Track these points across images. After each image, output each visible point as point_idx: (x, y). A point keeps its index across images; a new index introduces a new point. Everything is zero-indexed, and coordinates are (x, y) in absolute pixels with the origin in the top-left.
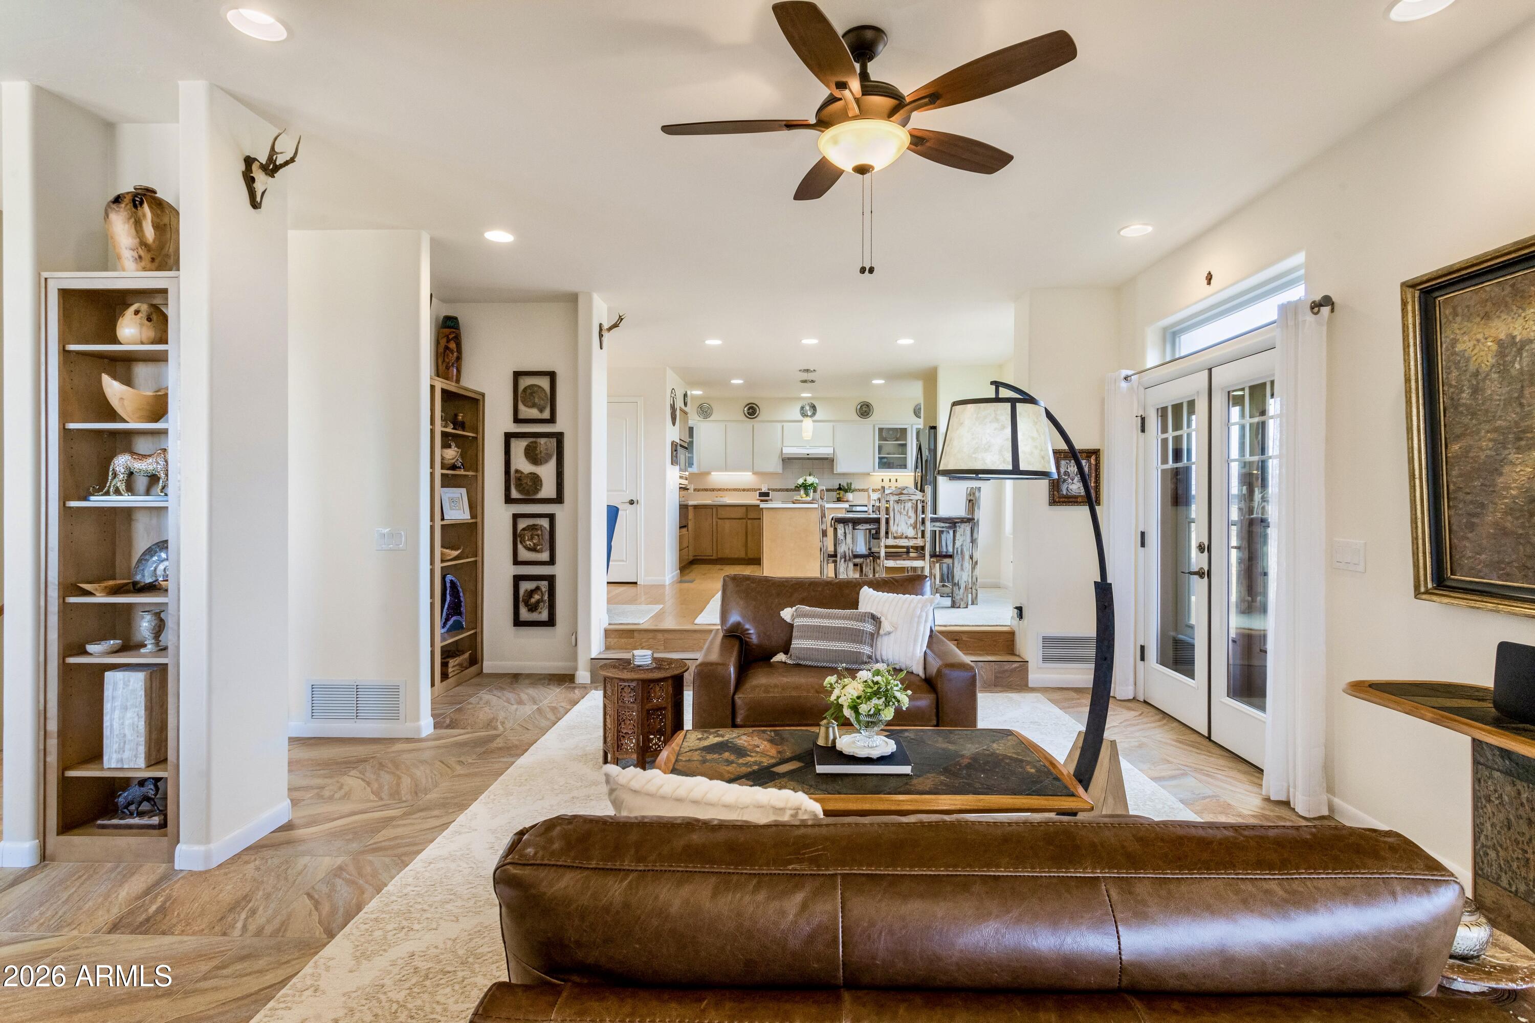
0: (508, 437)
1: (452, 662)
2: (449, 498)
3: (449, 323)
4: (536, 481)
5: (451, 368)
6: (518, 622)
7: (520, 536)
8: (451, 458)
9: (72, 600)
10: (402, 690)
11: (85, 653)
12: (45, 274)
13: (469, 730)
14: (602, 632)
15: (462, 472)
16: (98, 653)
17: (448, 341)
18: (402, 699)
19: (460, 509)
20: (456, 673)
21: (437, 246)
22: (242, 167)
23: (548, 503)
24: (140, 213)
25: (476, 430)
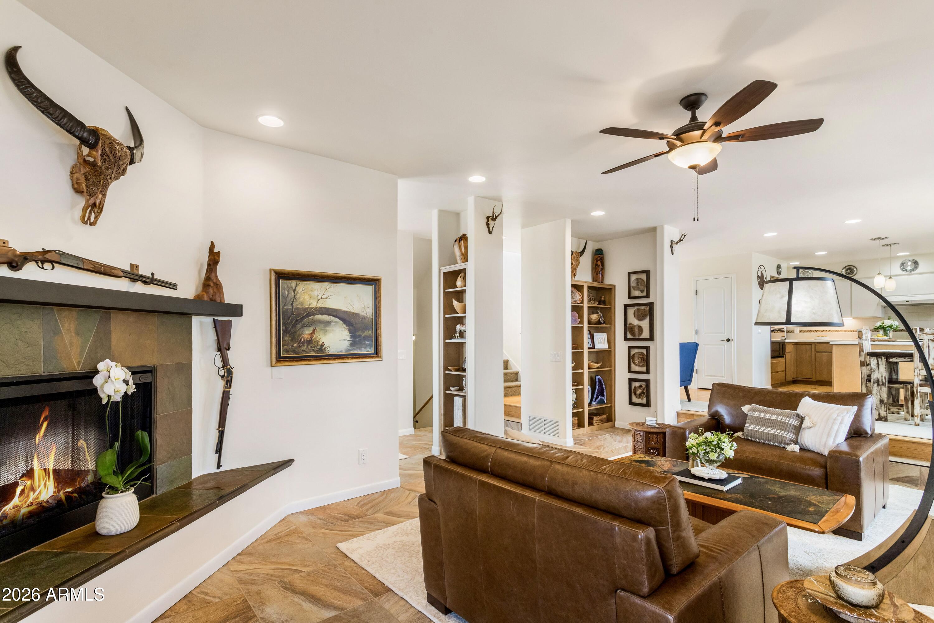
0: (626, 306)
1: (595, 418)
2: (598, 338)
3: (598, 252)
4: (640, 329)
5: (599, 274)
6: (631, 403)
7: (632, 358)
8: (595, 319)
9: (447, 372)
10: (559, 423)
11: (450, 390)
12: (441, 268)
13: (588, 448)
14: (675, 415)
15: (604, 325)
16: (453, 389)
17: (597, 261)
18: (559, 428)
19: (603, 344)
20: (598, 424)
21: (573, 223)
22: (486, 221)
23: (645, 341)
24: (461, 244)
25: (610, 304)
